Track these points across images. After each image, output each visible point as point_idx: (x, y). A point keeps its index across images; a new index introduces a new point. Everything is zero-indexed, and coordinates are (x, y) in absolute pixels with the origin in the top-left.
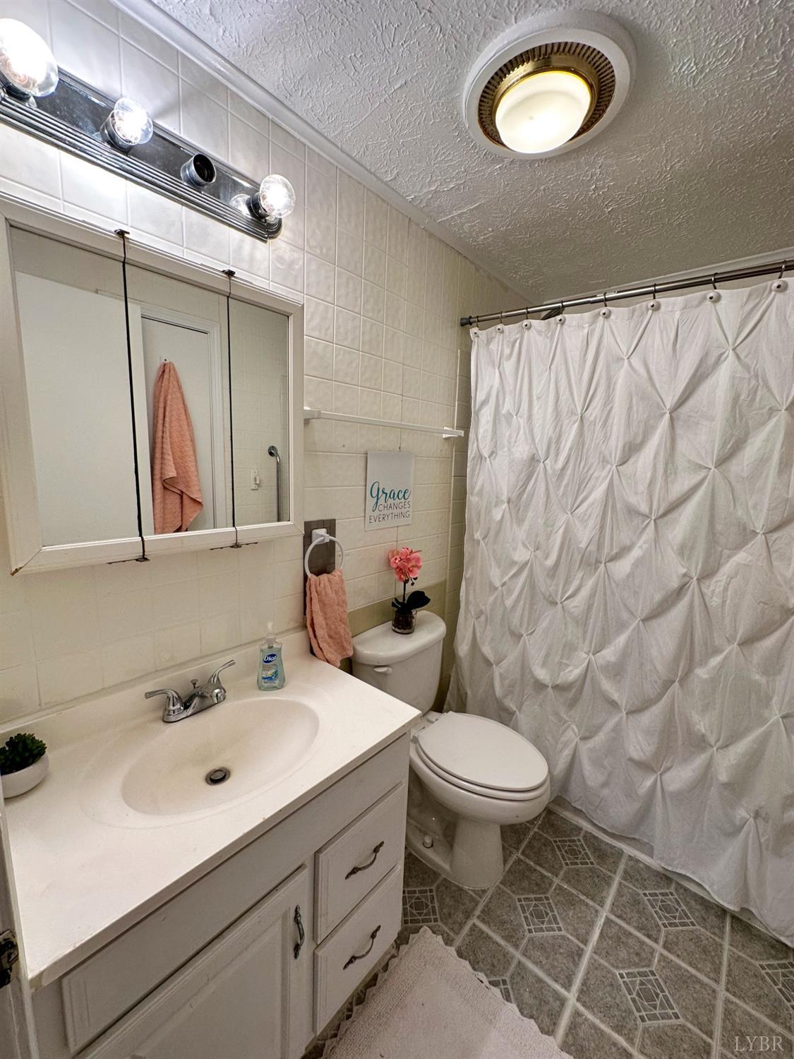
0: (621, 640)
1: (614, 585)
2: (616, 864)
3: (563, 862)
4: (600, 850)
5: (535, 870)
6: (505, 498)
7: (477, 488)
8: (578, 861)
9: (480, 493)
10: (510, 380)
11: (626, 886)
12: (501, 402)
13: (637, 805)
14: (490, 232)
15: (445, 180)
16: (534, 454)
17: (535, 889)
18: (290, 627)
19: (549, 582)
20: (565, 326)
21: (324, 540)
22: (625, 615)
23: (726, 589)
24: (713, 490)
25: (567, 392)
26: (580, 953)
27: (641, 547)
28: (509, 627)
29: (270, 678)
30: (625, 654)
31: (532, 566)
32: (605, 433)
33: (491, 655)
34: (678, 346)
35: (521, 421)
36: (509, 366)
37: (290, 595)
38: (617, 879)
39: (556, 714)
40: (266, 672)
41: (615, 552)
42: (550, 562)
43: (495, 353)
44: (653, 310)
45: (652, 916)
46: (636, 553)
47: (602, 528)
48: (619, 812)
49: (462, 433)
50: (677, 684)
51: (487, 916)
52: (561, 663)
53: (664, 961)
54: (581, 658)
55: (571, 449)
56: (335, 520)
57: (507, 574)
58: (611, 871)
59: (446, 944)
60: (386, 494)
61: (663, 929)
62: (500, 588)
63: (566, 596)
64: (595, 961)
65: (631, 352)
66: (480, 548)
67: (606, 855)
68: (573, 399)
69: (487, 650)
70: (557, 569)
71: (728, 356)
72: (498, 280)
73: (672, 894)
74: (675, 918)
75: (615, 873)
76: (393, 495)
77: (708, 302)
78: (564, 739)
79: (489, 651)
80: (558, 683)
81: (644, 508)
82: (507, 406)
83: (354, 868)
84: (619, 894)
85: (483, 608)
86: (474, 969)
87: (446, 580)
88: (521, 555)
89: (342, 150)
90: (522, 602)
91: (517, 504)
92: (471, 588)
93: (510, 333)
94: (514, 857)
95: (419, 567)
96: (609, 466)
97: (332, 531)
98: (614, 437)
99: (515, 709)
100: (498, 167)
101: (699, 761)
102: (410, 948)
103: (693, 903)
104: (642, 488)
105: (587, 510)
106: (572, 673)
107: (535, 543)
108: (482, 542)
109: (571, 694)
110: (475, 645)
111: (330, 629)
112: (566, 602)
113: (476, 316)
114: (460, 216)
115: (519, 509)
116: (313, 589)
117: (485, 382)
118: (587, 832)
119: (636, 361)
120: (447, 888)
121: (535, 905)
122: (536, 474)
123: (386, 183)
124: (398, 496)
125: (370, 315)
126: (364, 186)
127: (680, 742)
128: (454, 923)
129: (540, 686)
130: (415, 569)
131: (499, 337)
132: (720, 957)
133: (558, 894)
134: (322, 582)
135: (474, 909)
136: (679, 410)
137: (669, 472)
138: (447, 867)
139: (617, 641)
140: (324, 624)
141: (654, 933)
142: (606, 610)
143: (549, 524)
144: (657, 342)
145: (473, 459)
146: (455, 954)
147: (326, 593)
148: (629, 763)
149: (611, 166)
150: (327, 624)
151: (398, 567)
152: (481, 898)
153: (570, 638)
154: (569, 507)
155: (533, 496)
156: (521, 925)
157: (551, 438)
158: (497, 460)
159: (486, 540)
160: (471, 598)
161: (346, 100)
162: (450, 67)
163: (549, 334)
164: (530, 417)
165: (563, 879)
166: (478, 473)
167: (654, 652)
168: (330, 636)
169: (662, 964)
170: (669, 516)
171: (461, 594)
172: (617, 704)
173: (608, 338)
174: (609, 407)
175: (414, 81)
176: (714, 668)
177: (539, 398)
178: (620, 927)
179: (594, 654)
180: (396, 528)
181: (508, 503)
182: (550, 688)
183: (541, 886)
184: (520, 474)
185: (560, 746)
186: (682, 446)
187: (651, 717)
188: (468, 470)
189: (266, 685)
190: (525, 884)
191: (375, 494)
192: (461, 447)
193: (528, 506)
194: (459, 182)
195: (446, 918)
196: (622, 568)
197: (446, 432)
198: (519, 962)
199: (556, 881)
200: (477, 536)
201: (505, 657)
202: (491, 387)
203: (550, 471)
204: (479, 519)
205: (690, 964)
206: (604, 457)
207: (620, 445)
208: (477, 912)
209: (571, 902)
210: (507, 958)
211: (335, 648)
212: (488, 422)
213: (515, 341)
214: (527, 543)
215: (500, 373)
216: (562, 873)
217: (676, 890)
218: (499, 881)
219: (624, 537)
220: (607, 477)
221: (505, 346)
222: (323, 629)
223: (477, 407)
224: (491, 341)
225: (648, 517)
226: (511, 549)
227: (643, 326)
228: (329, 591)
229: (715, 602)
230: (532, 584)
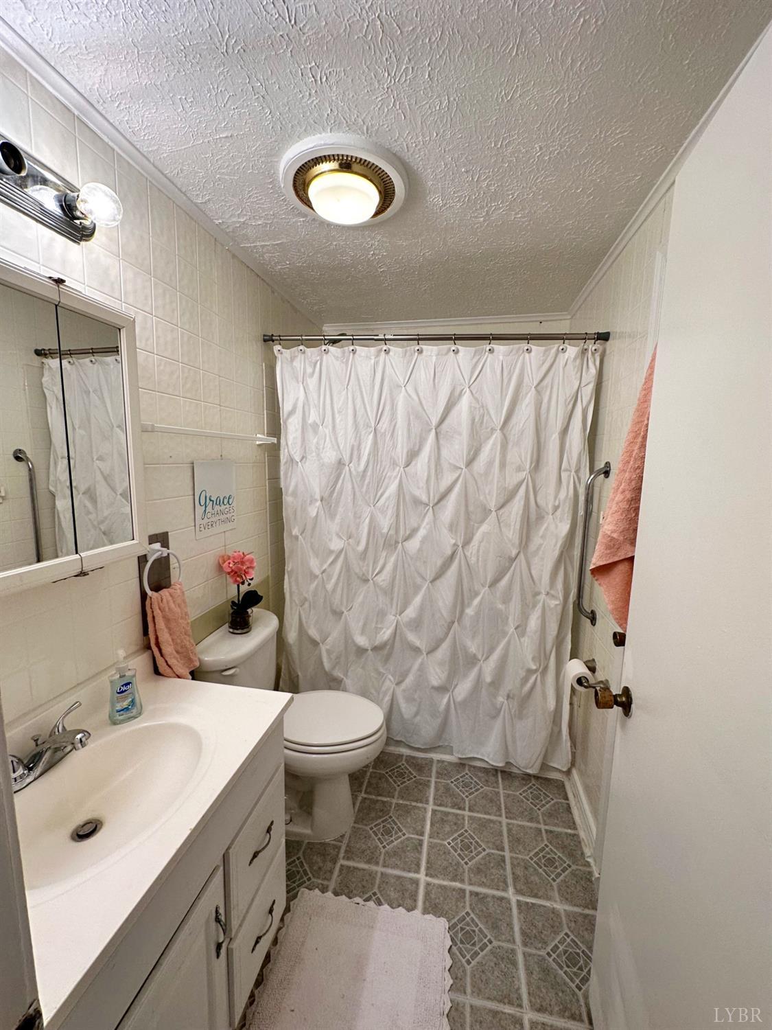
0: (418, 600)
1: (408, 558)
2: (430, 770)
3: (395, 785)
4: (418, 765)
5: (377, 801)
6: (318, 496)
7: (291, 489)
8: (406, 780)
9: (294, 494)
10: (313, 395)
11: (439, 782)
12: (307, 414)
13: (439, 720)
14: (287, 264)
15: (254, 216)
16: (341, 459)
17: (381, 814)
18: (130, 652)
19: (361, 563)
20: (356, 355)
21: (162, 554)
22: (419, 580)
23: (478, 551)
24: (466, 483)
25: (363, 410)
26: (421, 843)
27: (425, 527)
28: (331, 607)
29: (127, 709)
30: (422, 608)
31: (346, 553)
32: (393, 443)
33: (317, 635)
34: (436, 381)
35: (327, 431)
36: (312, 383)
37: (130, 618)
38: (433, 780)
39: (377, 670)
40: (121, 704)
41: (408, 533)
42: (361, 547)
43: (298, 369)
44: (418, 353)
45: (459, 794)
46: (422, 532)
47: (398, 516)
48: (427, 730)
49: (275, 440)
50: (456, 623)
51: (349, 854)
52: (376, 628)
53: (471, 819)
54: (391, 619)
55: (369, 455)
56: (167, 533)
57: (326, 562)
58: (427, 777)
59: (323, 892)
60: (213, 501)
61: (467, 799)
62: (320, 575)
63: (375, 573)
64: (431, 843)
65: (406, 381)
66: (299, 542)
67: (421, 767)
68: (367, 415)
69: (313, 632)
70: (366, 553)
71: (466, 391)
72: (289, 302)
73: (467, 774)
74: (471, 789)
75: (431, 777)
76: (219, 502)
77: (452, 353)
78: (384, 689)
79: (315, 633)
80: (376, 644)
81: (424, 498)
82: (313, 417)
83: (255, 853)
84: (437, 789)
85: (306, 596)
86: (350, 898)
87: (268, 576)
88: (336, 544)
89: (153, 165)
90: (341, 584)
91: (328, 501)
92: (293, 579)
93: (311, 355)
94: (360, 798)
95: (252, 568)
96: (398, 468)
97: (165, 544)
98: (399, 446)
99: (342, 676)
100: (301, 220)
101: (473, 674)
102: (293, 914)
103: (479, 774)
104: (422, 484)
105: (385, 503)
106: (386, 634)
107: (348, 532)
108: (300, 537)
109: (385, 652)
110: (302, 630)
111: (177, 644)
112: (376, 578)
113: (278, 334)
114: (263, 246)
115: (331, 506)
116: (156, 607)
117: (290, 396)
118: (407, 756)
119: (410, 388)
120: (311, 849)
121: (384, 826)
122: (343, 476)
123: (196, 204)
124: (223, 502)
125: (187, 327)
126: (174, 202)
127: (461, 664)
128: (325, 873)
129: (361, 651)
130: (250, 570)
131: (300, 357)
132: (499, 800)
133: (397, 810)
134: (164, 597)
135: (338, 852)
136: (441, 427)
137: (438, 471)
138: (308, 831)
139: (414, 602)
140: (170, 640)
141: (461, 805)
142: (405, 579)
143: (357, 516)
144: (423, 375)
145: (286, 463)
146: (332, 895)
147: (169, 609)
148: (432, 690)
149: (386, 242)
150: (173, 640)
151: (232, 571)
152: (342, 842)
153: (381, 606)
154: (372, 502)
155: (341, 493)
156: (377, 847)
157: (353, 446)
158: (307, 464)
159: (304, 535)
160: (294, 588)
161: (167, 127)
162: (273, 139)
163: (344, 360)
164: (334, 427)
165: (398, 798)
166: (291, 476)
167: (441, 604)
168: (178, 652)
169: (471, 822)
170: (441, 503)
171: (285, 587)
172: (419, 648)
173: (389, 370)
174: (393, 423)
175: (239, 137)
176: (477, 606)
177: (339, 412)
178: (442, 812)
179: (400, 615)
180: (223, 534)
181: (321, 501)
182: (370, 652)
183: (384, 810)
184: (330, 476)
185: (381, 696)
186: (445, 453)
187: (443, 651)
188: (282, 473)
189: (121, 718)
190: (373, 815)
191: (203, 503)
192: (273, 453)
193: (338, 502)
194: (267, 222)
195: (317, 874)
196: (414, 545)
197: (260, 439)
198: (382, 874)
199: (394, 801)
200: (295, 532)
201: (329, 634)
202: (297, 399)
203: (354, 473)
204: (295, 518)
205: (485, 814)
206: (394, 461)
207: (405, 451)
208: (341, 855)
209: (407, 811)
210: (372, 875)
211: (182, 662)
212: (296, 430)
213: (316, 363)
214: (340, 534)
215: (304, 388)
216: (396, 794)
217: (469, 770)
218: (353, 822)
219: (413, 522)
220: (398, 475)
221: (307, 366)
222: (170, 645)
223: (285, 416)
224: (294, 359)
225: (428, 505)
226: (328, 541)
227: (412, 366)
228: (172, 605)
229: (473, 560)
230: (347, 567)
